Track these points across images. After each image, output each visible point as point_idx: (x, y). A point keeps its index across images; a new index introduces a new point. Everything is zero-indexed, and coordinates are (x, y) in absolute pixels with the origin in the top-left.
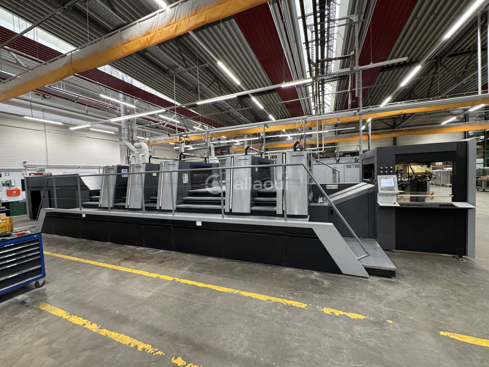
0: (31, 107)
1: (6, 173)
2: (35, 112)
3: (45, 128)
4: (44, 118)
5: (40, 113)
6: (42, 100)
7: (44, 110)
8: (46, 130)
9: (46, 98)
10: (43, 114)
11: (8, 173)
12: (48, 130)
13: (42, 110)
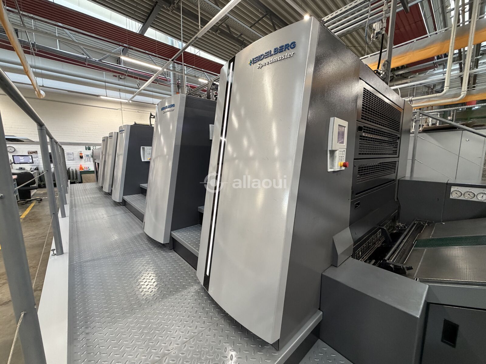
0: (106, 88)
1: (93, 147)
2: (110, 92)
3: (121, 106)
4: (120, 98)
5: (117, 93)
6: (119, 81)
7: (121, 91)
8: (122, 109)
9: (121, 78)
10: (120, 94)
11: (95, 147)
12: (124, 109)
13: (119, 90)
